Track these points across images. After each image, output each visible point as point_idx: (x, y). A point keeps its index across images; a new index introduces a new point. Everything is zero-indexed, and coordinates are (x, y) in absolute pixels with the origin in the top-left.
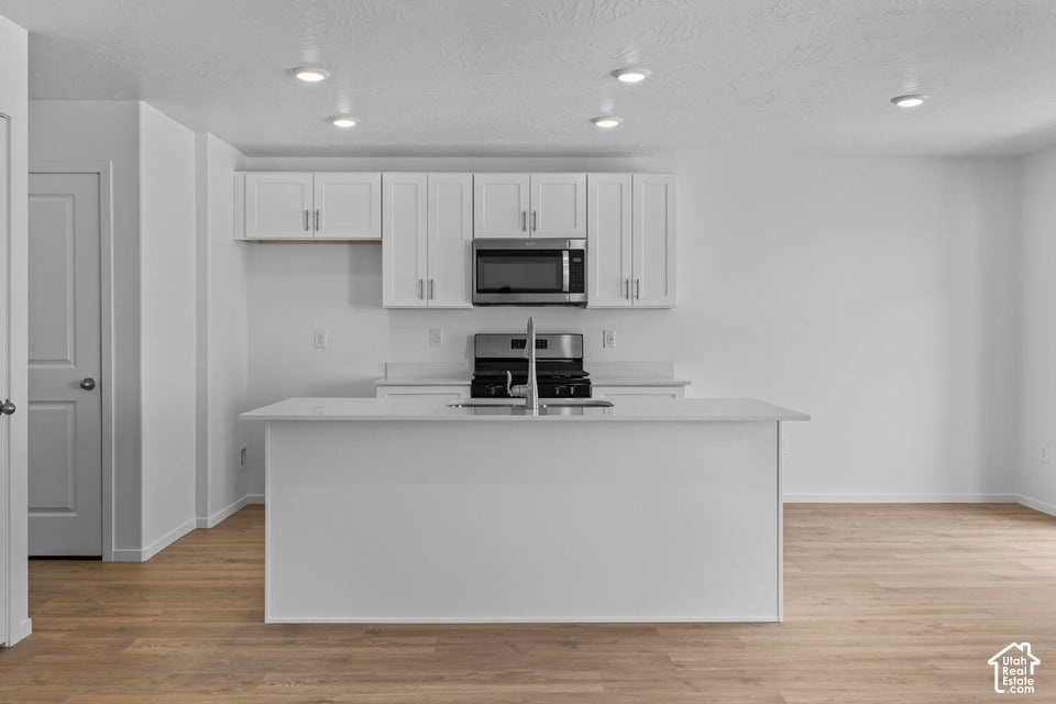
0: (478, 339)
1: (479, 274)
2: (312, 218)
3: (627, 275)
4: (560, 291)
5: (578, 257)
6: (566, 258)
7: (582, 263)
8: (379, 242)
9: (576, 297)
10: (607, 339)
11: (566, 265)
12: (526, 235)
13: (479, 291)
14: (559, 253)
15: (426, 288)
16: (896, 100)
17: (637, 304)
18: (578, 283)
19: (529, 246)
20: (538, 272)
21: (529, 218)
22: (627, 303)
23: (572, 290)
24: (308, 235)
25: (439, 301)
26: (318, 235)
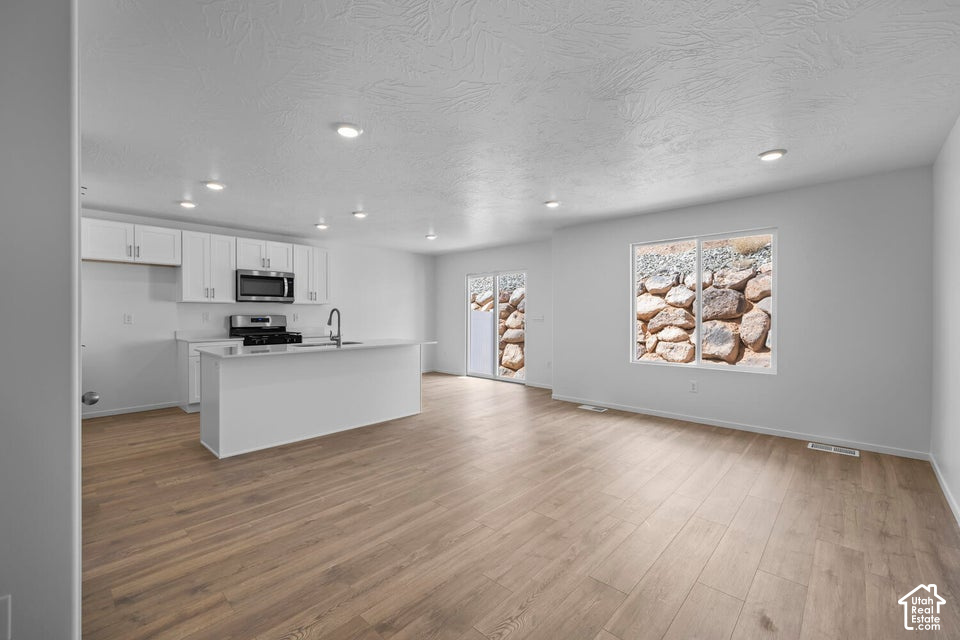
1: (237, 286)
2: (134, 250)
3: (311, 290)
4: (283, 296)
5: (291, 280)
6: (286, 281)
7: (293, 284)
8: (179, 267)
9: (289, 299)
10: (295, 318)
11: (286, 284)
12: (265, 270)
13: (237, 295)
14: (282, 279)
15: (210, 292)
17: (315, 302)
18: (291, 293)
21: (266, 262)
22: (310, 302)
23: (288, 296)
24: (131, 260)
25: (217, 299)
26: (138, 260)
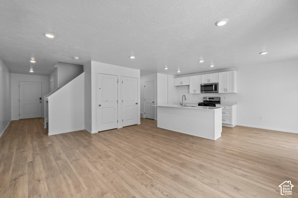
0: (204, 98)
1: (201, 89)
2: (181, 83)
3: (225, 88)
4: (213, 91)
5: (216, 85)
6: (214, 86)
7: (217, 87)
8: (189, 85)
9: (216, 92)
10: (225, 98)
12: (209, 83)
13: (201, 91)
14: (213, 85)
15: (195, 91)
16: (260, 53)
17: (227, 92)
19: (208, 84)
20: (209, 88)
21: (209, 80)
22: (225, 92)
23: (215, 90)
24: (181, 85)
25: (197, 93)
26: (182, 85)
